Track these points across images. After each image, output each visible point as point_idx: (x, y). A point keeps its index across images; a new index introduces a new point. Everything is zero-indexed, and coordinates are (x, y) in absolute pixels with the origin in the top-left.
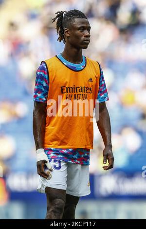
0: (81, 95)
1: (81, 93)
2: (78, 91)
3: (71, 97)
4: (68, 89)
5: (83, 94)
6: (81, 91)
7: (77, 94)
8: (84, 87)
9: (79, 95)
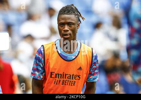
0: (69, 82)
1: (70, 80)
2: (67, 78)
3: (59, 82)
4: (57, 75)
5: (70, 81)
6: (69, 78)
7: (65, 79)
8: (73, 75)
9: (67, 82)
